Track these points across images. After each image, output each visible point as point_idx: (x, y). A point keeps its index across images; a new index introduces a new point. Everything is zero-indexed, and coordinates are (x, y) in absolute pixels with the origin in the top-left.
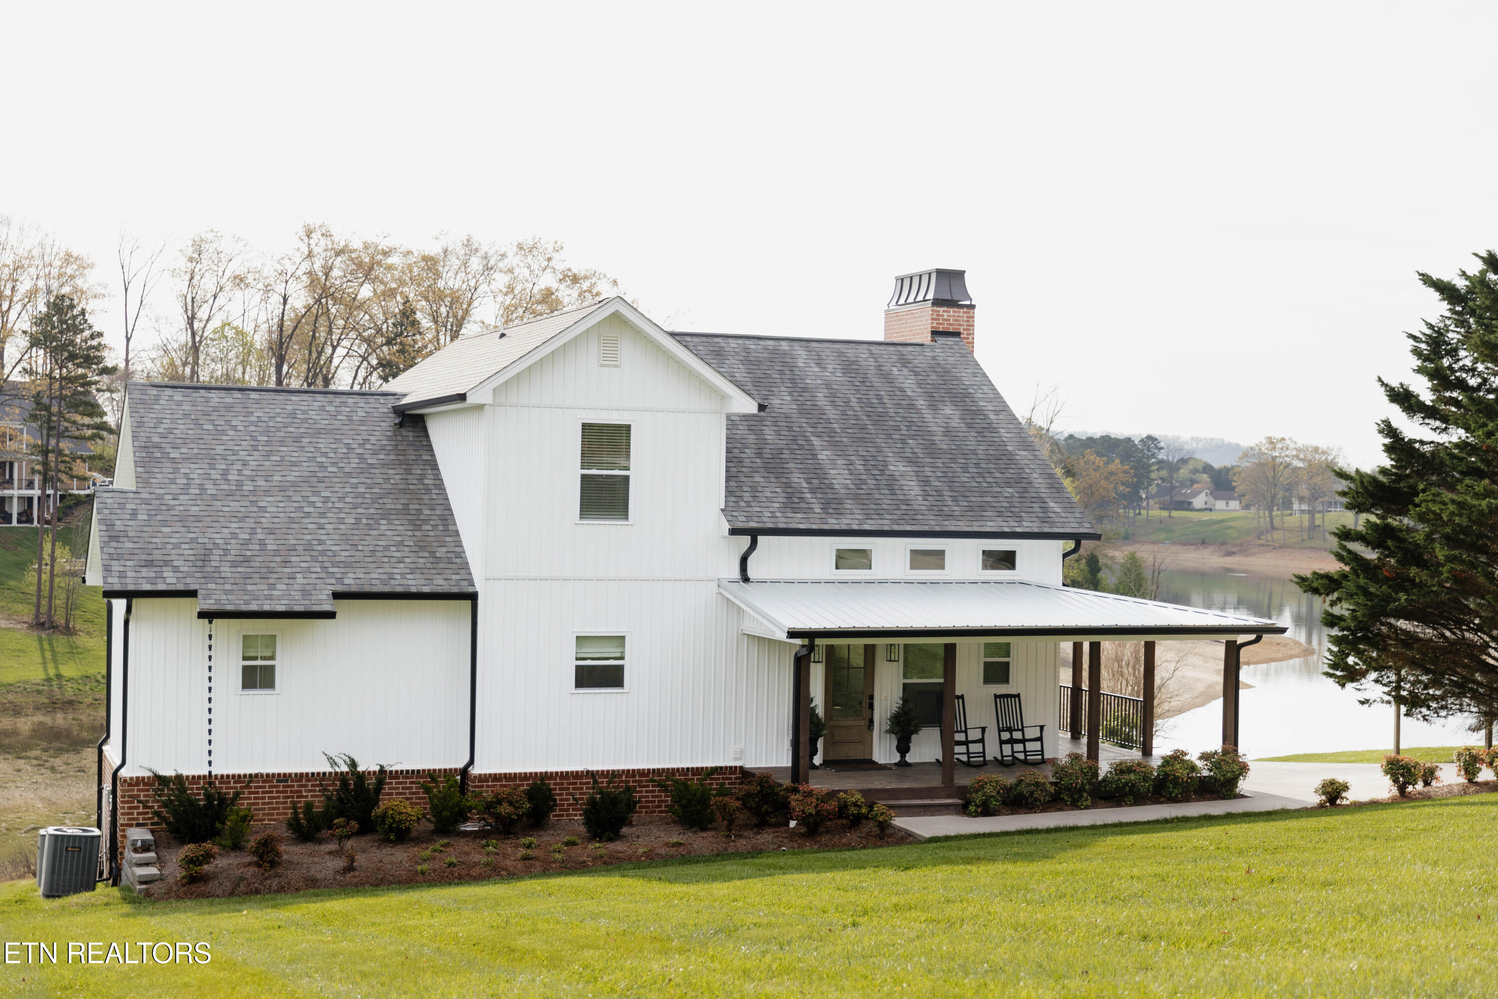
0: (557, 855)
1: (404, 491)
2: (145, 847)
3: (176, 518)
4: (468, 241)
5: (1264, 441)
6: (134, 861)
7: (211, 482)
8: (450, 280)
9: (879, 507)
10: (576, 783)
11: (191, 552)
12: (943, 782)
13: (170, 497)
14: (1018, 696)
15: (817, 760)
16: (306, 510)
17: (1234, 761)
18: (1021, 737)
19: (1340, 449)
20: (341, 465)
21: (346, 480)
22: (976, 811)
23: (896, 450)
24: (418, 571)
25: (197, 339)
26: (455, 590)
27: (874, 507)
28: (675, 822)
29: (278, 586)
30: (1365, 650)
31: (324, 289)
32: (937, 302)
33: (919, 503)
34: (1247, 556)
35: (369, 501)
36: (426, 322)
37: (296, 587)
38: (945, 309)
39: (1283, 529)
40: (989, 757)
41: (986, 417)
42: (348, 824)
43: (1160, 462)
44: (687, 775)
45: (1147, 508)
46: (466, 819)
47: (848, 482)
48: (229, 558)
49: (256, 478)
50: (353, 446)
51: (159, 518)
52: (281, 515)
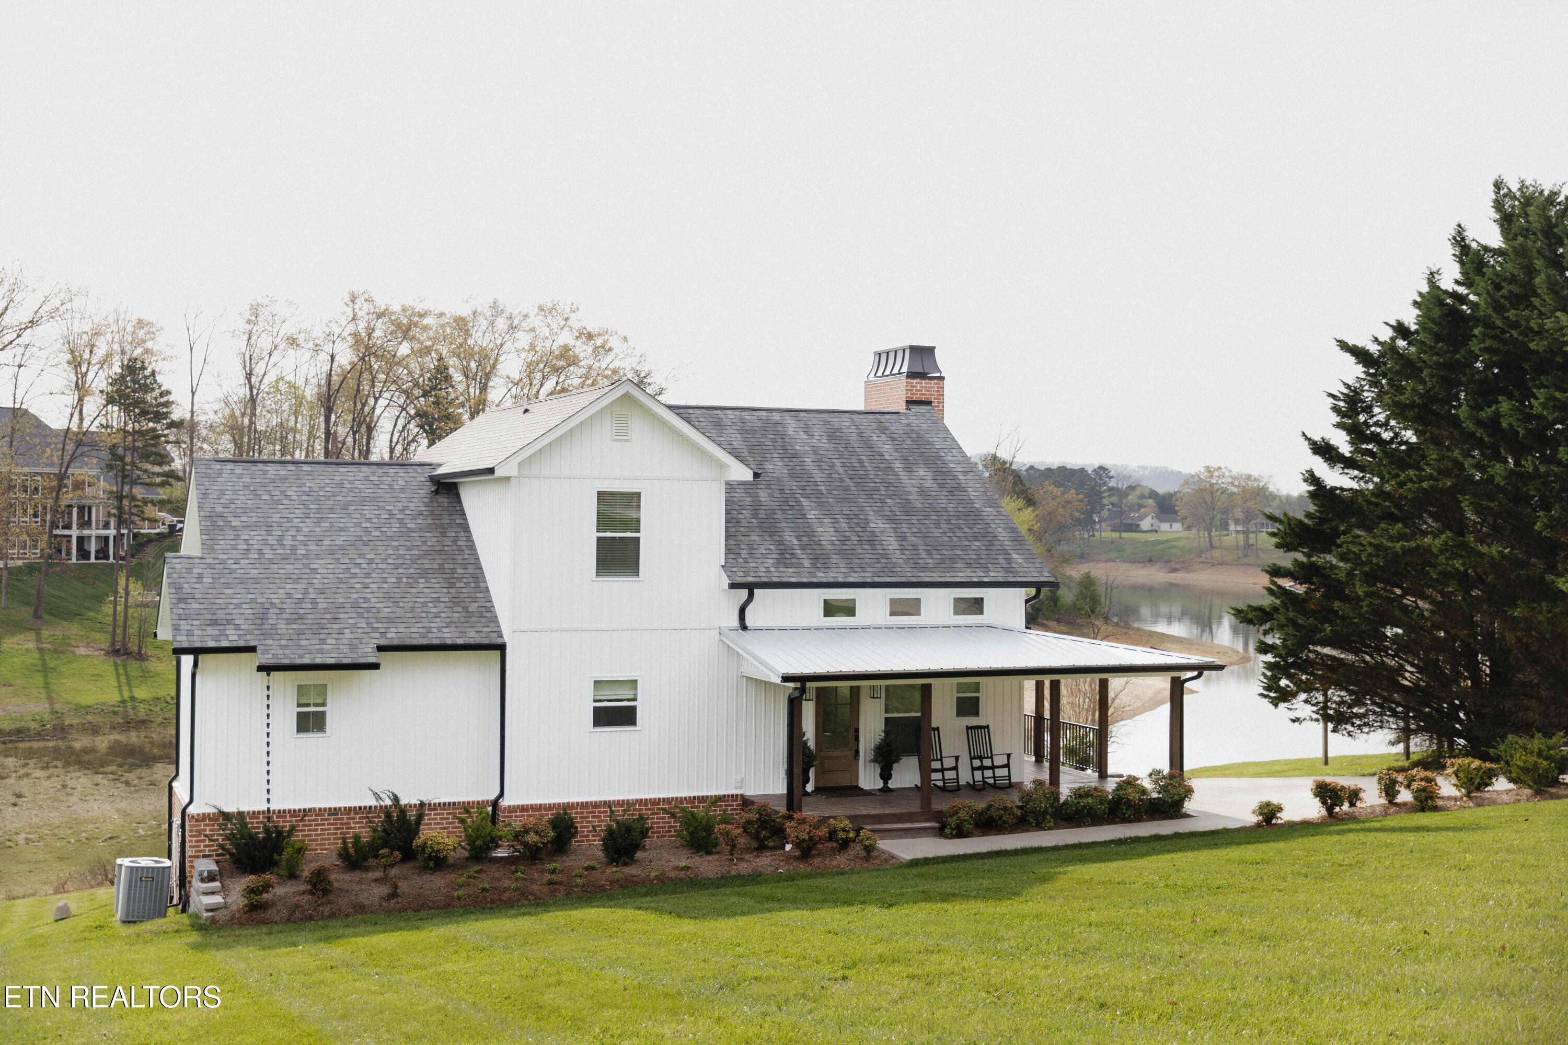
0: (578, 880)
1: (439, 552)
2: (211, 878)
3: (238, 581)
4: (495, 303)
5: (1203, 470)
6: (201, 890)
7: (269, 547)
8: (479, 338)
9: (861, 561)
10: (594, 812)
11: (250, 611)
12: (922, 808)
13: (232, 561)
14: (987, 727)
15: (810, 788)
16: (353, 571)
17: (1180, 785)
18: (990, 764)
19: (1270, 476)
20: (383, 529)
21: (388, 543)
22: (951, 834)
23: (876, 509)
24: (453, 625)
25: (255, 392)
26: (486, 641)
27: (857, 561)
28: (683, 846)
29: (329, 641)
30: (1295, 674)
31: (367, 348)
32: (911, 375)
33: (897, 557)
34: (1189, 572)
35: (409, 562)
36: (457, 377)
37: (345, 641)
38: (918, 381)
39: (1221, 548)
40: (962, 782)
41: (955, 477)
42: (392, 854)
43: (1111, 489)
44: (694, 803)
45: (1100, 530)
46: (498, 846)
47: (834, 538)
48: (285, 616)
49: (308, 543)
50: (394, 512)
51: (222, 580)
52: (331, 576)
